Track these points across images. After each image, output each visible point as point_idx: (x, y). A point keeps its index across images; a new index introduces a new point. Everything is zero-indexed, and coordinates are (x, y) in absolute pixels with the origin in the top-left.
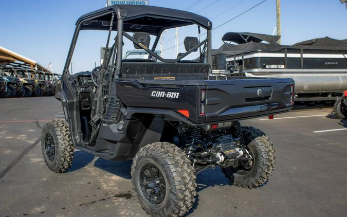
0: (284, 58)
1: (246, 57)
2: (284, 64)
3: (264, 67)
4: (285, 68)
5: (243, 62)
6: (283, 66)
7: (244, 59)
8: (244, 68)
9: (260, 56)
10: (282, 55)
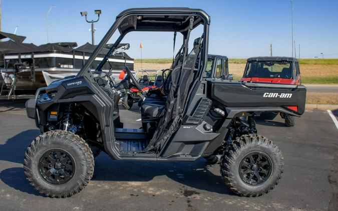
0: (73, 59)
1: (36, 56)
2: (73, 65)
3: (59, 67)
4: (73, 68)
5: (34, 61)
6: (72, 67)
7: (35, 58)
8: (35, 67)
9: (55, 56)
10: (71, 56)
